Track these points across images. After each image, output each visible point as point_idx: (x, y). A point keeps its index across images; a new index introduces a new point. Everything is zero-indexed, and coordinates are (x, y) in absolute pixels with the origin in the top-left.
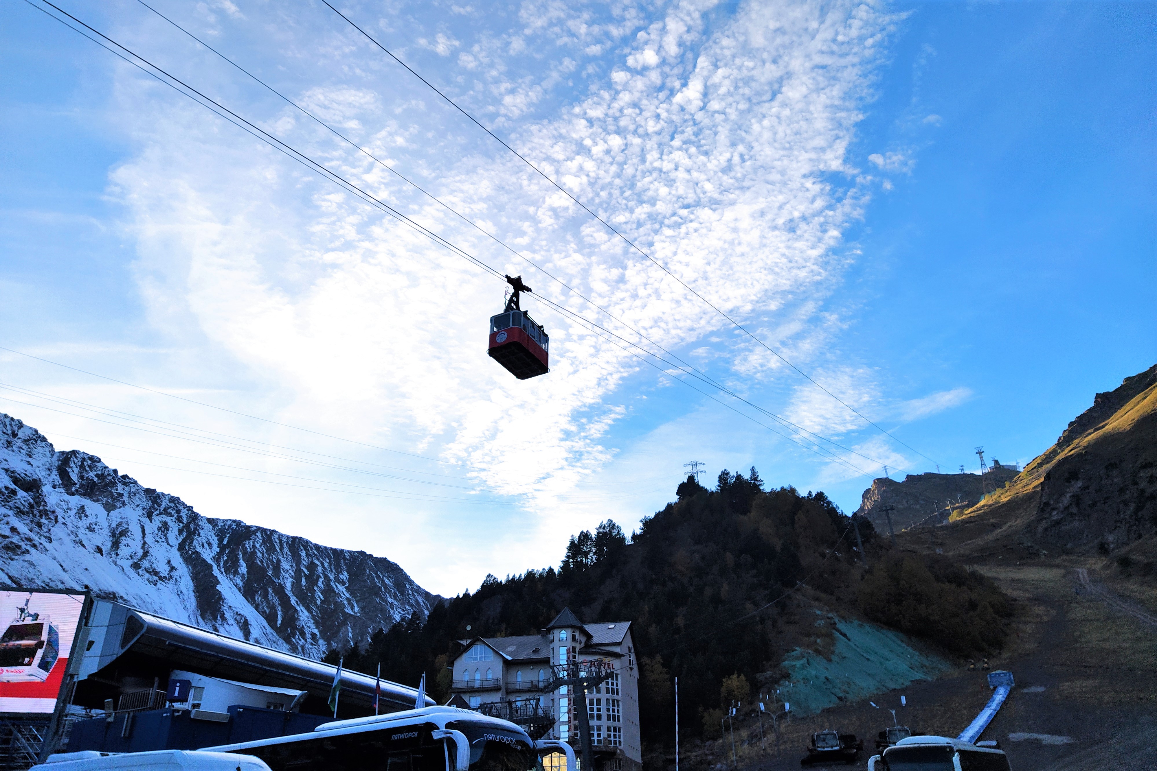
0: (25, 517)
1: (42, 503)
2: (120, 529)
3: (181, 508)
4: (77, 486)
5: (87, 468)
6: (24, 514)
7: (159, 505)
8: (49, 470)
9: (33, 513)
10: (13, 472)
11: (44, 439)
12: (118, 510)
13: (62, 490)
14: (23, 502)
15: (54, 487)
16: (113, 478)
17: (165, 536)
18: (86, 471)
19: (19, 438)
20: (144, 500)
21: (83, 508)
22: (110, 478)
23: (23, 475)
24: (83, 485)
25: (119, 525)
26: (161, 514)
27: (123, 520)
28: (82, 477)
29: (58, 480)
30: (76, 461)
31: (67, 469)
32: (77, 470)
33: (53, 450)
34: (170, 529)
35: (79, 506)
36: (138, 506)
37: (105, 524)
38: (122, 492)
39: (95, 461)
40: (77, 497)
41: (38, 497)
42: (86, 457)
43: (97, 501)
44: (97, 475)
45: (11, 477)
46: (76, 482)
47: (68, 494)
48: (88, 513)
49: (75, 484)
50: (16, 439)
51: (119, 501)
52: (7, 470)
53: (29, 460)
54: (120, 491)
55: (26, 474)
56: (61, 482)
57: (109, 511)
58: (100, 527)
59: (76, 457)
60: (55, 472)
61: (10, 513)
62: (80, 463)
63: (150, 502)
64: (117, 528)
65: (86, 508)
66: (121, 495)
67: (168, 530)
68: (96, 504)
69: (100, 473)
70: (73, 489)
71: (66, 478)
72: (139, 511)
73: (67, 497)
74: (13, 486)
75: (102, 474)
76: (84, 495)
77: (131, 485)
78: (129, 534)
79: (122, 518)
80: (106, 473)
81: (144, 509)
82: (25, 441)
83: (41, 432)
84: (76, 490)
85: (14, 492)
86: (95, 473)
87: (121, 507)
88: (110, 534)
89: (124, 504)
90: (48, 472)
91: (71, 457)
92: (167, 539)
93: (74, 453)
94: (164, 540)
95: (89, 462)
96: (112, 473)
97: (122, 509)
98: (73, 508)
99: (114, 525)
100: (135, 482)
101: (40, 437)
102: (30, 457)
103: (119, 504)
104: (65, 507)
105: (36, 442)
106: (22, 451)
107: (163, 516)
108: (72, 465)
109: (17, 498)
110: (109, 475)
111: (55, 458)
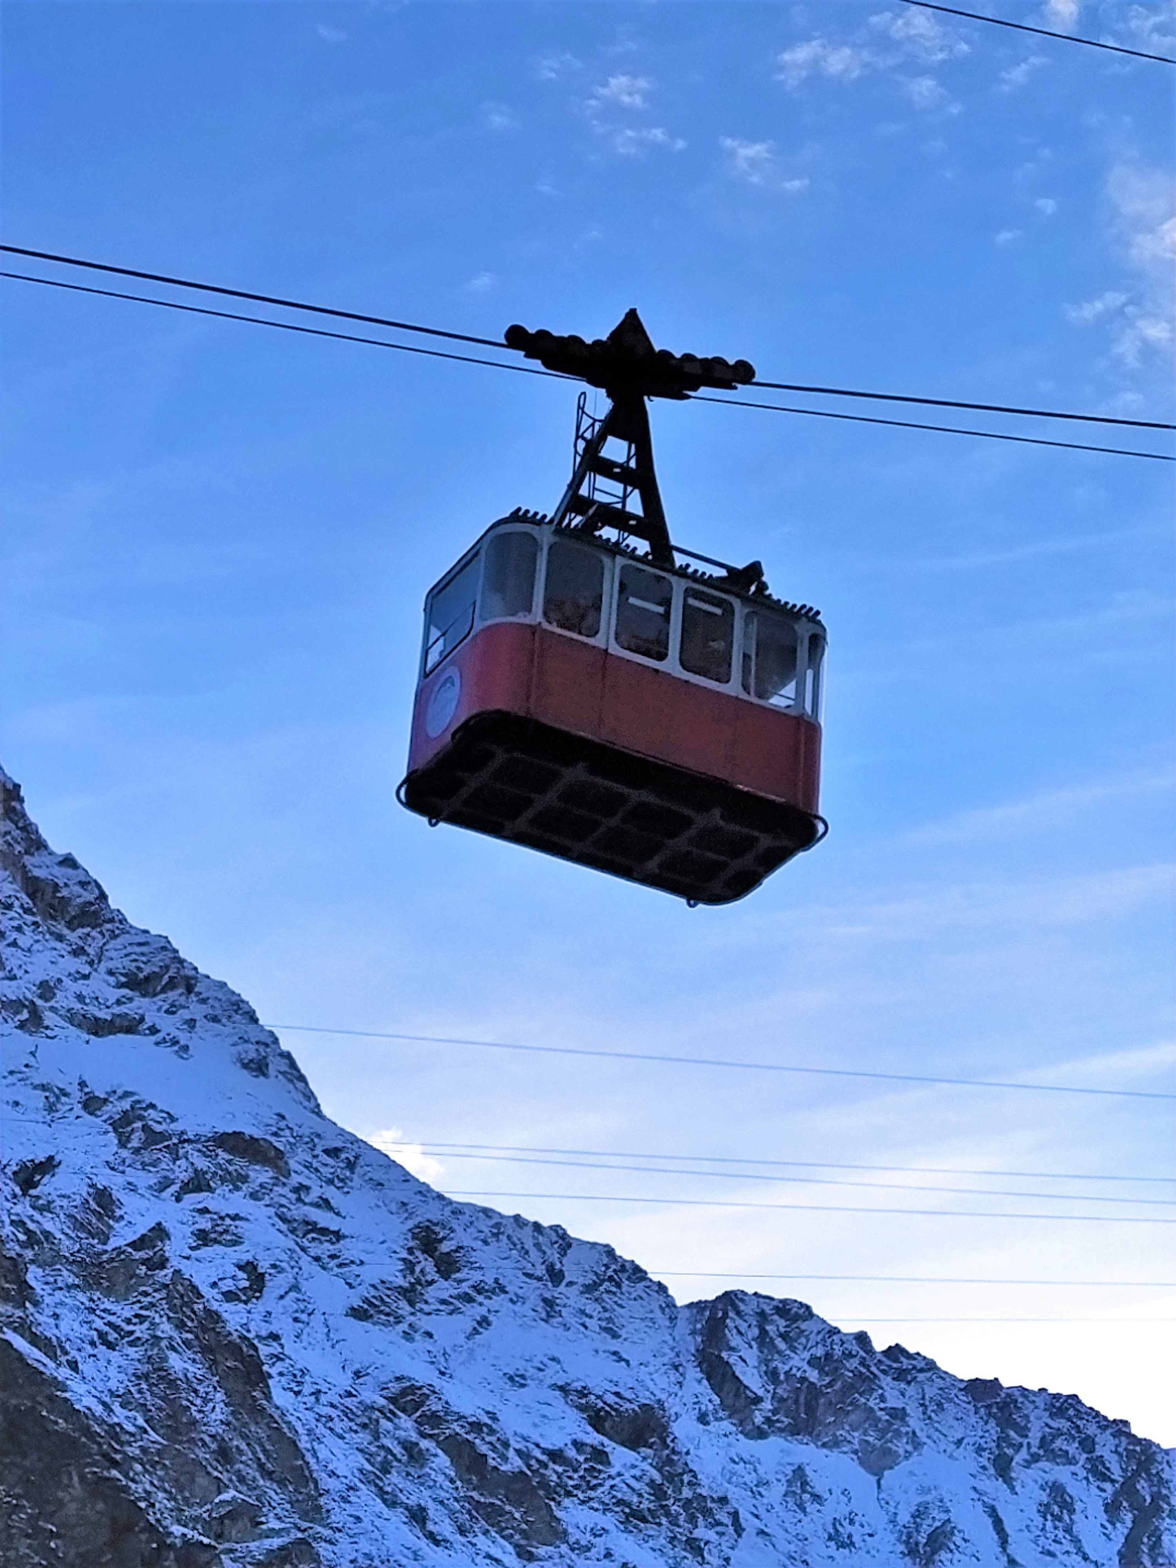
0: (652, 1529)
1: (686, 1478)
2: (926, 1529)
3: (1092, 1429)
4: (767, 1405)
5: (781, 1345)
6: (644, 1520)
7: (1023, 1432)
8: (676, 1368)
9: (668, 1514)
10: (583, 1393)
11: (637, 1273)
12: (904, 1466)
13: (726, 1426)
14: (633, 1482)
15: (703, 1419)
16: (863, 1363)
17: (1068, 1530)
18: (779, 1352)
19: (570, 1284)
20: (973, 1419)
21: (799, 1472)
22: (853, 1363)
23: (611, 1399)
24: (782, 1400)
25: (919, 1514)
26: (1035, 1458)
27: (929, 1498)
28: (773, 1376)
29: (709, 1399)
30: (743, 1327)
31: (724, 1355)
32: (752, 1355)
33: (670, 1304)
34: (1078, 1506)
35: (789, 1470)
36: (959, 1442)
37: (877, 1519)
38: (900, 1405)
39: (796, 1318)
40: (775, 1442)
41: (670, 1461)
42: (768, 1310)
43: (835, 1444)
44: (813, 1362)
45: (581, 1408)
46: (760, 1393)
47: (747, 1435)
48: (819, 1489)
49: (758, 1400)
50: (562, 1288)
51: (898, 1434)
52: (564, 1389)
53: (614, 1345)
54: (893, 1401)
55: (617, 1394)
56: (717, 1401)
57: (878, 1474)
58: (867, 1530)
59: (738, 1313)
60: (693, 1373)
61: (608, 1521)
62: (756, 1332)
63: (992, 1423)
64: (918, 1526)
65: (808, 1471)
66: (898, 1414)
67: (1072, 1511)
68: (834, 1454)
69: (820, 1352)
70: (758, 1419)
71: (729, 1386)
72: (967, 1460)
73: (746, 1446)
74: (594, 1438)
75: (828, 1356)
76: (794, 1431)
77: (921, 1377)
78: (957, 1539)
79: (923, 1490)
80: (838, 1351)
81: (979, 1450)
82: (589, 1289)
83: (624, 1252)
84: (768, 1420)
85: (600, 1455)
86: (807, 1355)
87: (908, 1455)
88: (902, 1548)
89: (917, 1445)
90: (674, 1376)
91: (725, 1315)
92: (1076, 1541)
93: (730, 1299)
94: (1068, 1546)
95: (782, 1323)
96: (855, 1348)
97: (915, 1458)
98: (771, 1478)
99: (904, 1518)
100: (931, 1366)
101: (623, 1268)
102: (615, 1336)
103: (901, 1446)
104: (751, 1479)
105: (618, 1286)
106: (587, 1321)
107: (1043, 1464)
108: (735, 1340)
109: (613, 1471)
110: (851, 1355)
111: (683, 1327)
